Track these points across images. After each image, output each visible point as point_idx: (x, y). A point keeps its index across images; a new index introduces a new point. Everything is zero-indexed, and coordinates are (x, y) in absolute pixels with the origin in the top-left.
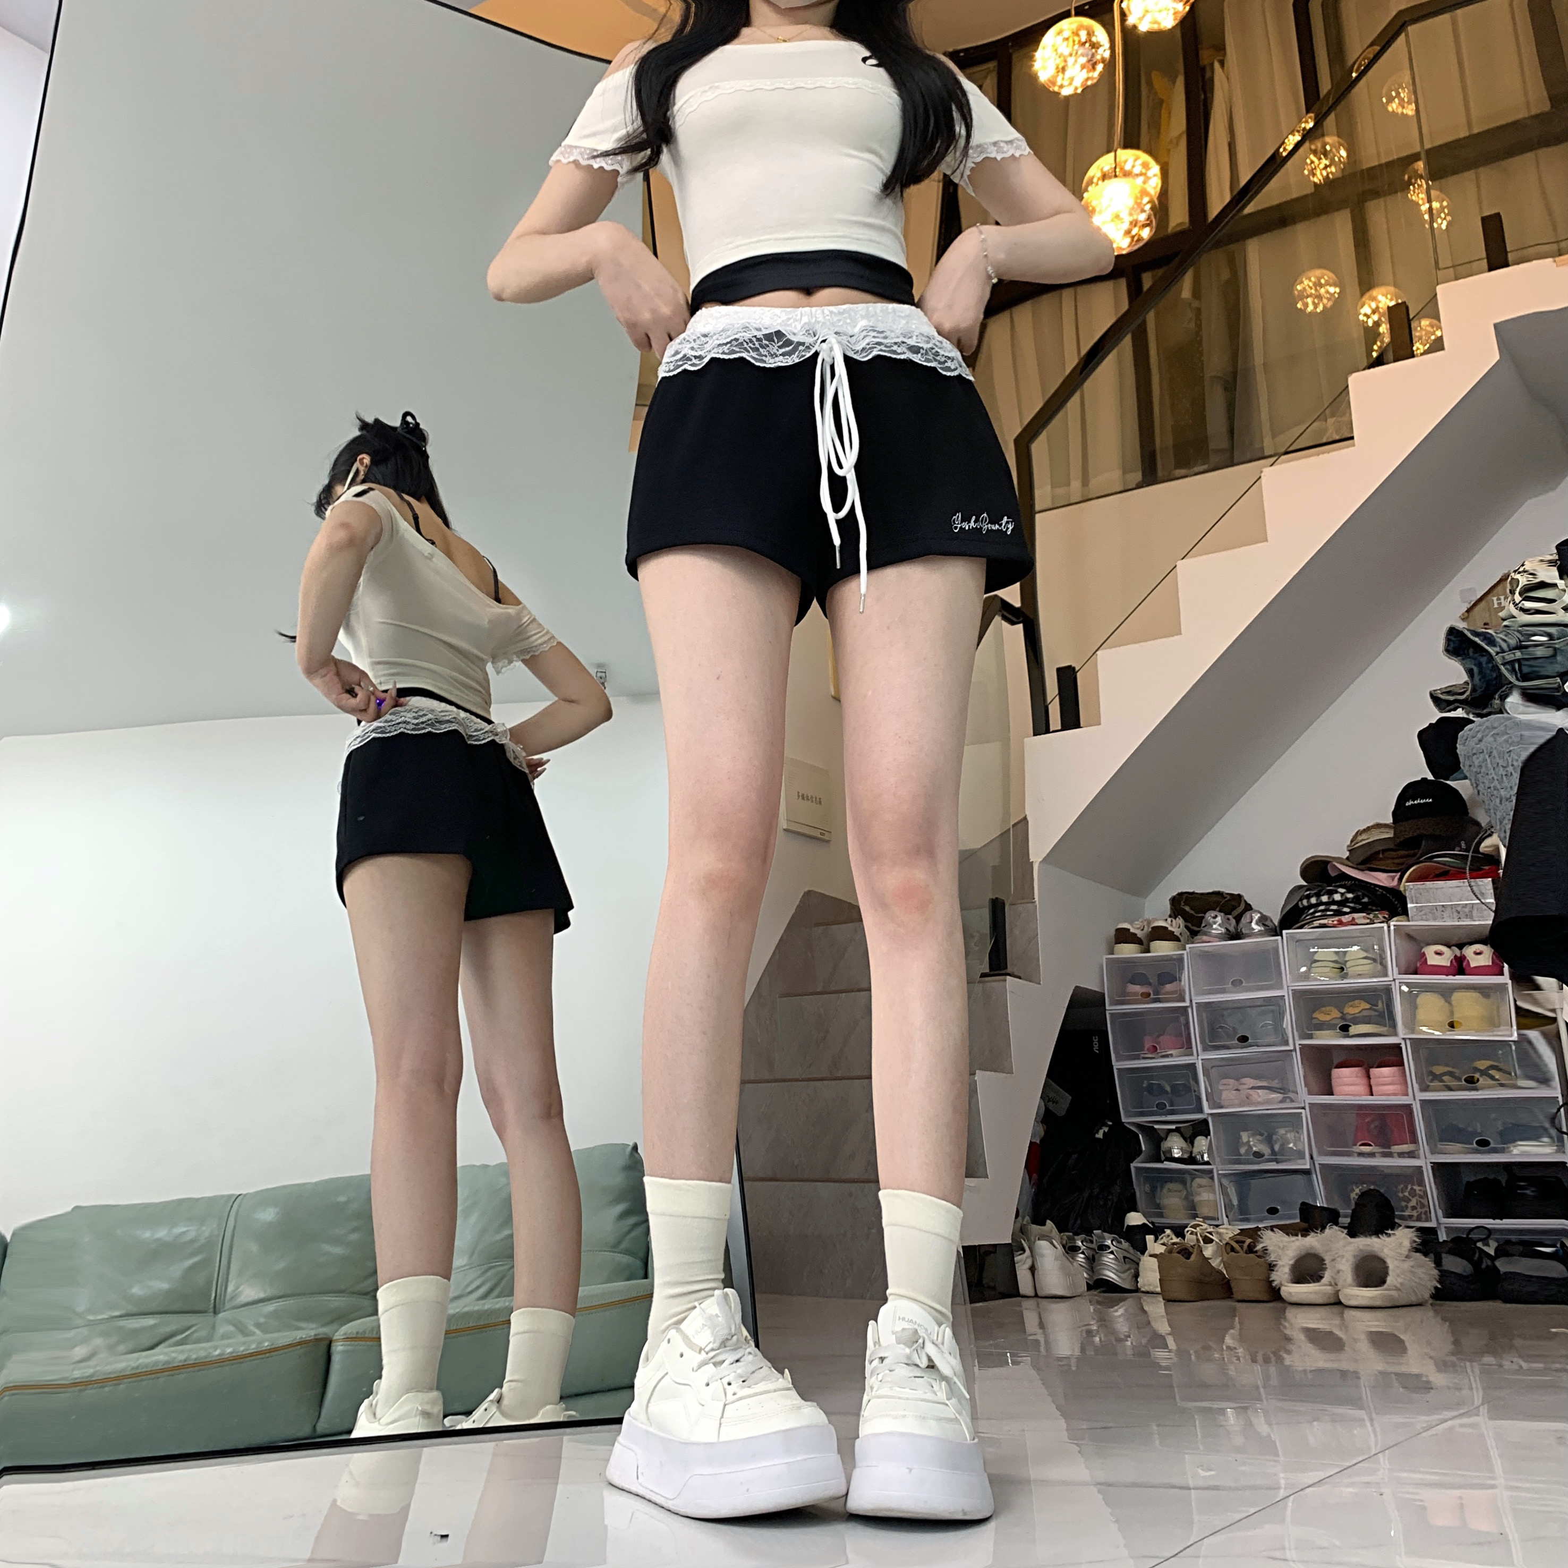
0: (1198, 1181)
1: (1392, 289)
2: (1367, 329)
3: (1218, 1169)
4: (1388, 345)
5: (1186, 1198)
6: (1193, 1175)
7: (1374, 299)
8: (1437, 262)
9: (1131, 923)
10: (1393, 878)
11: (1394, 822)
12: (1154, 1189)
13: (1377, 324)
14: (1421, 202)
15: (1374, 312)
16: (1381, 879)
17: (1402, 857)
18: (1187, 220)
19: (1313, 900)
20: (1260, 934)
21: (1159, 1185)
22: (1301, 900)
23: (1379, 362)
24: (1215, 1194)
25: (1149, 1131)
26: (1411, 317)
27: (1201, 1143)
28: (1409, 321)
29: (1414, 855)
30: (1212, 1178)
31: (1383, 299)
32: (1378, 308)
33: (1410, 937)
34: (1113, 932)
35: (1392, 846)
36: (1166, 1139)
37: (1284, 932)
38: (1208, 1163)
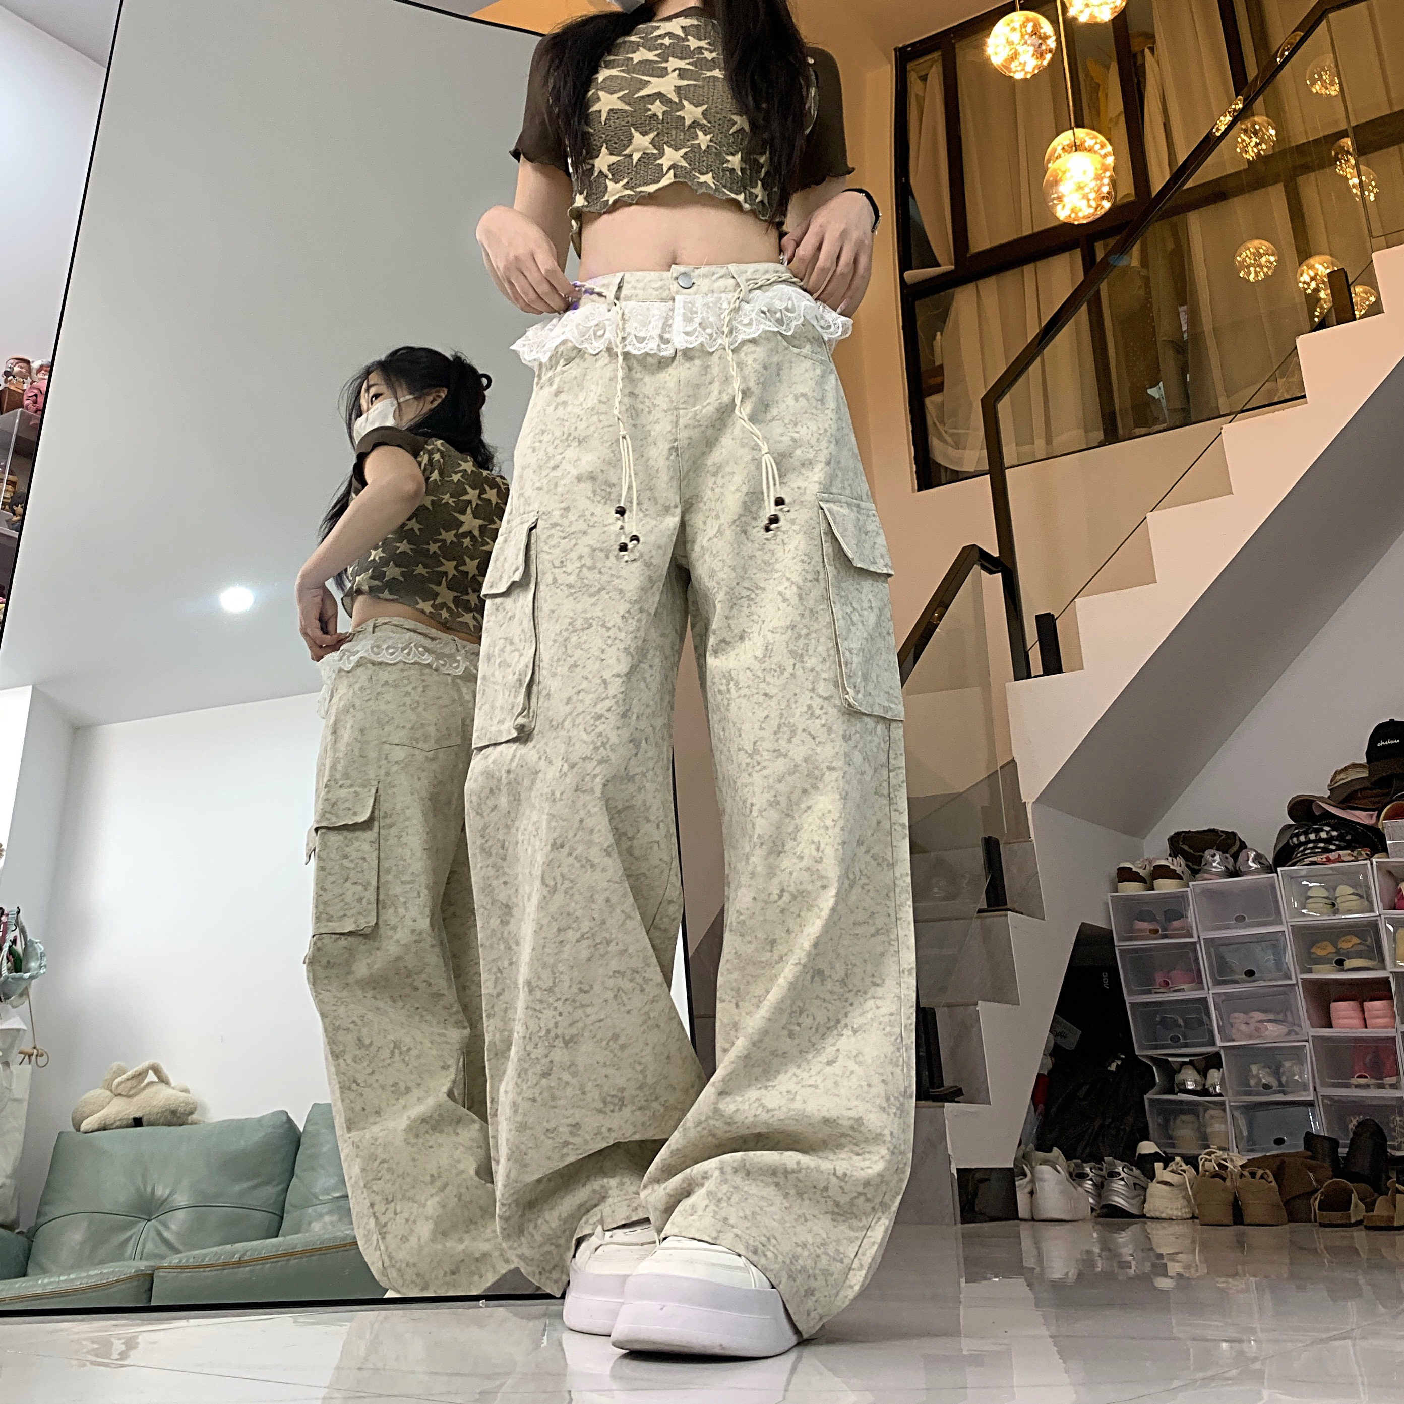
0: (1211, 1112)
1: (1328, 257)
2: (1307, 296)
3: (1229, 1100)
4: (1330, 310)
5: (1199, 1128)
6: (1206, 1107)
7: (1311, 267)
8: (1370, 231)
9: (1133, 863)
10: (1372, 816)
11: (1368, 762)
12: (1167, 1121)
13: (1317, 290)
14: (1349, 176)
15: (1313, 279)
16: (1361, 817)
17: (1376, 796)
18: (1133, 192)
19: (1302, 838)
20: (1257, 871)
21: (1172, 1117)
22: (1291, 838)
23: (1322, 325)
24: (1226, 1123)
25: (1162, 1063)
26: (1350, 282)
27: (1214, 1075)
28: (1349, 286)
29: (1388, 794)
30: (1224, 1110)
31: (1320, 266)
32: (1316, 274)
33: (1390, 872)
34: (1114, 872)
35: (1367, 785)
36: (1179, 1071)
37: (1279, 869)
38: (1220, 1095)
